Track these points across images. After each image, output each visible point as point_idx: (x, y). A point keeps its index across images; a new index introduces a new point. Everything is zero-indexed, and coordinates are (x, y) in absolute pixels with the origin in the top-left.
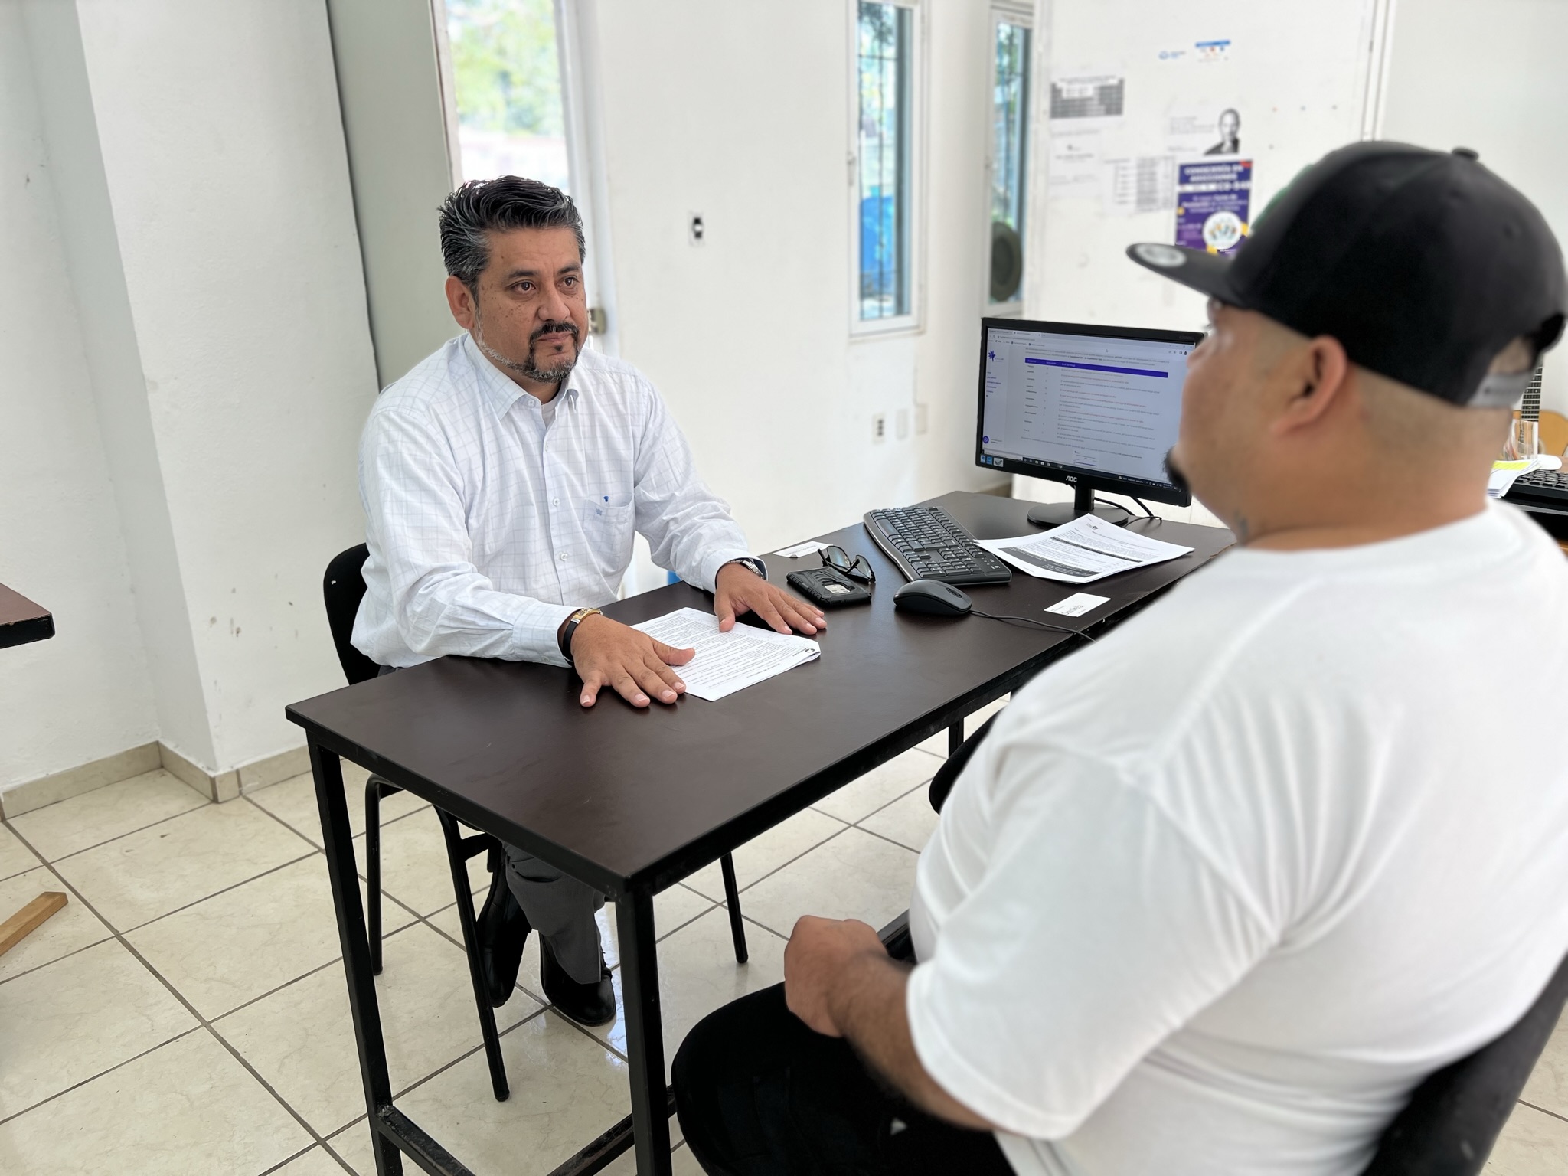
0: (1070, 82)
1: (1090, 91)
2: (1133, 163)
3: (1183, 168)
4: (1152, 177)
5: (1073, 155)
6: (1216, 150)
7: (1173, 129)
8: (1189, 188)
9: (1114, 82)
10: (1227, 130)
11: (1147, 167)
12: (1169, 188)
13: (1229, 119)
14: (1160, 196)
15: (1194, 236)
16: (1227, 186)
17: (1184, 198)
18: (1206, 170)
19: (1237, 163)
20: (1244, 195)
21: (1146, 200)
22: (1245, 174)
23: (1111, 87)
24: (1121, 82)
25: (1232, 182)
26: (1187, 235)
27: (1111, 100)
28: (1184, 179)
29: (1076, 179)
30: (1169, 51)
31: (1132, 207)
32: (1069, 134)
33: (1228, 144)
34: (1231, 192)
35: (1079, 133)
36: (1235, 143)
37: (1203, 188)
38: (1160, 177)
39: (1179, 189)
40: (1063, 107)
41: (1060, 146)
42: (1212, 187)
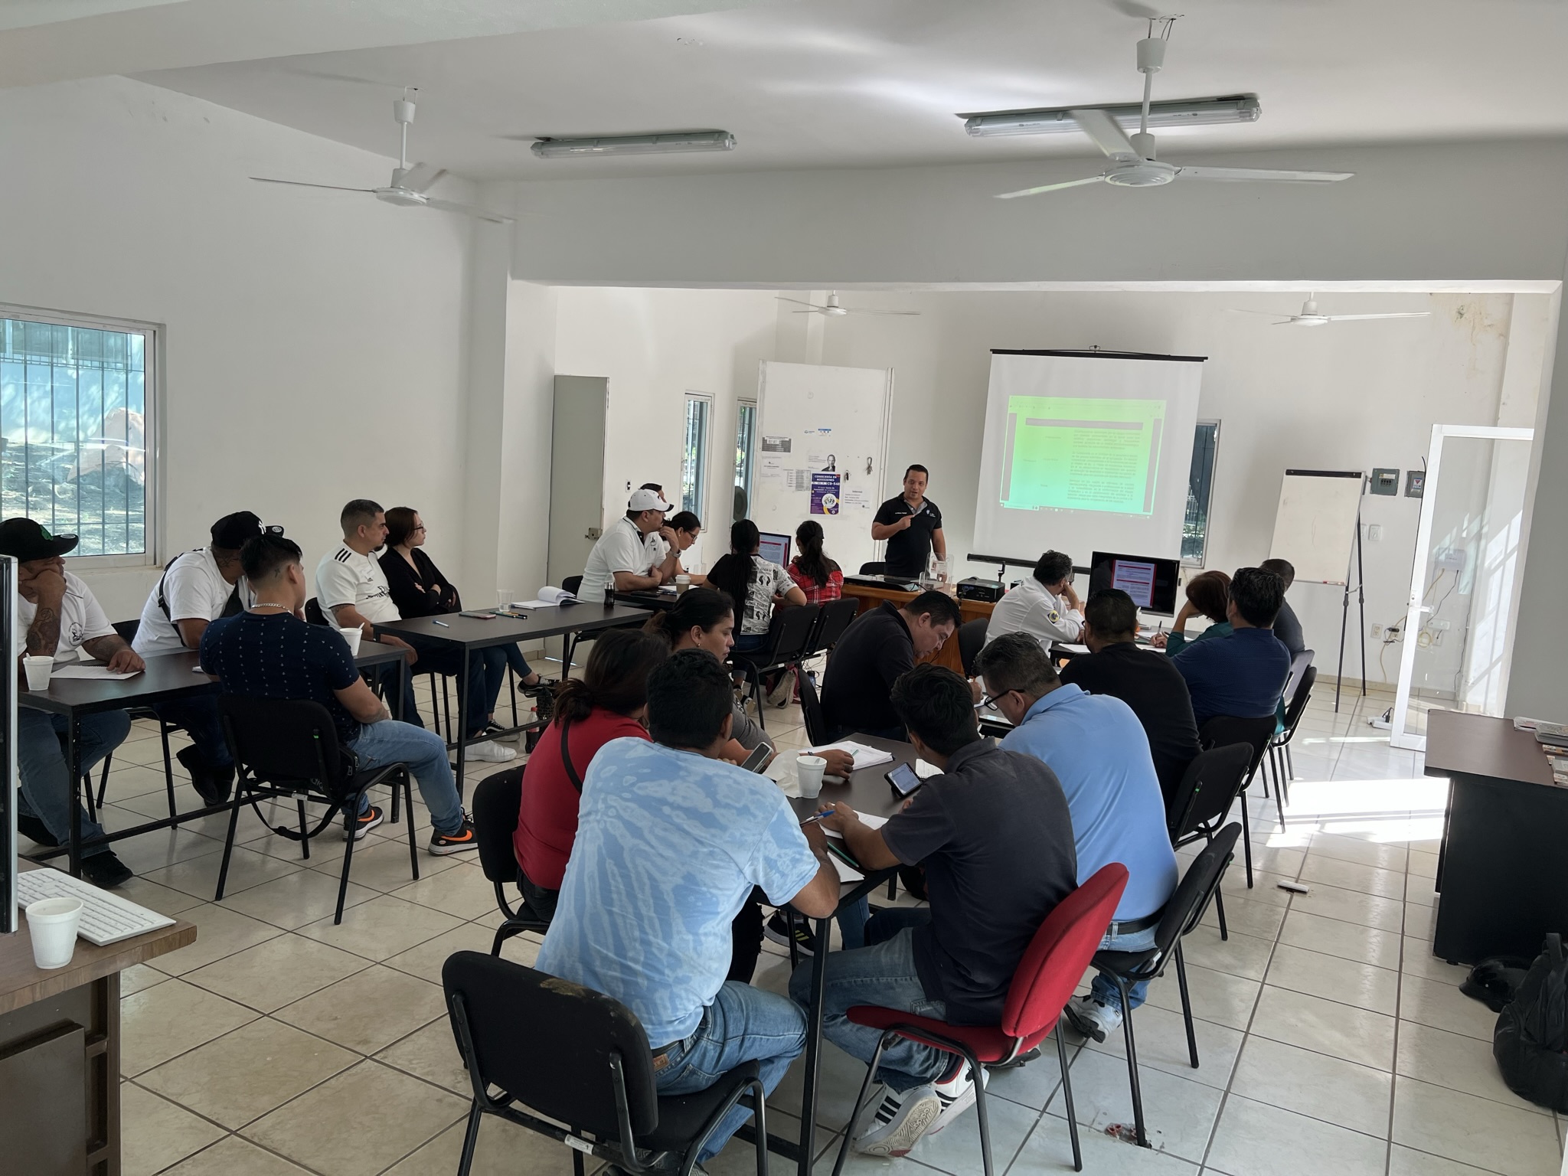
0: (770, 438)
1: (778, 442)
2: (794, 472)
3: (814, 475)
4: (802, 478)
5: (770, 466)
6: (826, 469)
7: (810, 460)
8: (816, 483)
9: (788, 440)
10: (830, 462)
11: (800, 473)
12: (808, 482)
13: (831, 458)
14: (805, 485)
15: (818, 502)
16: (831, 484)
17: (814, 486)
18: (823, 477)
19: (835, 475)
20: (838, 487)
21: (799, 486)
22: (838, 480)
23: (786, 441)
24: (790, 440)
25: (833, 482)
26: (815, 501)
27: (786, 446)
28: (814, 479)
29: (772, 475)
30: (808, 430)
31: (794, 488)
32: (769, 457)
33: (831, 468)
34: (832, 486)
35: (773, 458)
36: (834, 467)
37: (822, 483)
38: (805, 477)
39: (812, 483)
40: (767, 447)
41: (766, 462)
42: (825, 483)
